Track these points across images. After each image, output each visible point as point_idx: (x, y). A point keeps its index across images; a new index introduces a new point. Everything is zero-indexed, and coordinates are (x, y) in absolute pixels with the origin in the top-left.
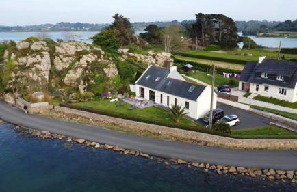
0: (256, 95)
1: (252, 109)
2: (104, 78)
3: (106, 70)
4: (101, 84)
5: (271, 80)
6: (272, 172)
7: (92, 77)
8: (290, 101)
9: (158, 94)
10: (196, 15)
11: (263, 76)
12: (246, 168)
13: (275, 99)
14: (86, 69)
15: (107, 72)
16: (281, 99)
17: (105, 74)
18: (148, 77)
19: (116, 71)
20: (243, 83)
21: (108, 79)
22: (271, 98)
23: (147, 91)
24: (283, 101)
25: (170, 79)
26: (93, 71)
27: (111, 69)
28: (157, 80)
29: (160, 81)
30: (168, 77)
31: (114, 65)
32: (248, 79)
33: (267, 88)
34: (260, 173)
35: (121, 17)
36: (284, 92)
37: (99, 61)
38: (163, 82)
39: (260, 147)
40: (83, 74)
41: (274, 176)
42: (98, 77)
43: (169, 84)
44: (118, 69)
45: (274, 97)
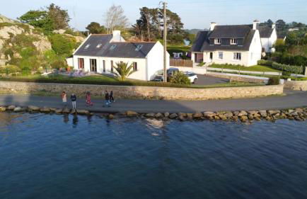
0: (211, 64)
1: (209, 73)
2: (33, 52)
3: (36, 44)
4: (30, 58)
5: (225, 46)
6: (245, 113)
7: (18, 51)
8: (245, 65)
9: (100, 60)
10: (140, 9)
11: (216, 42)
12: (215, 112)
13: (231, 65)
14: (8, 41)
15: (37, 45)
16: (236, 64)
17: (34, 47)
18: (87, 46)
19: (49, 45)
20: (196, 54)
21: (38, 53)
22: (227, 64)
23: (87, 59)
24: (238, 66)
25: (113, 43)
26: (18, 43)
27: (43, 41)
28: (98, 46)
29: (101, 47)
30: (111, 41)
31: (46, 38)
32: (200, 48)
33: (221, 56)
34: (231, 115)
35: (58, 8)
36: (239, 57)
37: (27, 34)
38: (105, 48)
39: (224, 97)
40: (4, 47)
41: (248, 116)
42: (25, 50)
43: (112, 48)
44: (52, 43)
45: (229, 64)
